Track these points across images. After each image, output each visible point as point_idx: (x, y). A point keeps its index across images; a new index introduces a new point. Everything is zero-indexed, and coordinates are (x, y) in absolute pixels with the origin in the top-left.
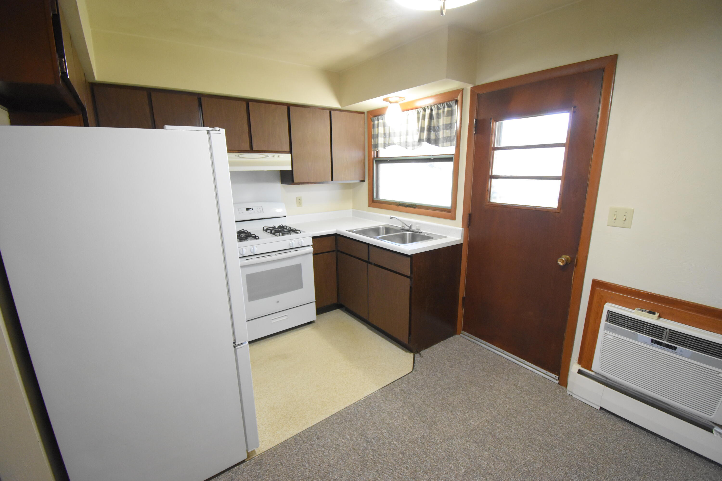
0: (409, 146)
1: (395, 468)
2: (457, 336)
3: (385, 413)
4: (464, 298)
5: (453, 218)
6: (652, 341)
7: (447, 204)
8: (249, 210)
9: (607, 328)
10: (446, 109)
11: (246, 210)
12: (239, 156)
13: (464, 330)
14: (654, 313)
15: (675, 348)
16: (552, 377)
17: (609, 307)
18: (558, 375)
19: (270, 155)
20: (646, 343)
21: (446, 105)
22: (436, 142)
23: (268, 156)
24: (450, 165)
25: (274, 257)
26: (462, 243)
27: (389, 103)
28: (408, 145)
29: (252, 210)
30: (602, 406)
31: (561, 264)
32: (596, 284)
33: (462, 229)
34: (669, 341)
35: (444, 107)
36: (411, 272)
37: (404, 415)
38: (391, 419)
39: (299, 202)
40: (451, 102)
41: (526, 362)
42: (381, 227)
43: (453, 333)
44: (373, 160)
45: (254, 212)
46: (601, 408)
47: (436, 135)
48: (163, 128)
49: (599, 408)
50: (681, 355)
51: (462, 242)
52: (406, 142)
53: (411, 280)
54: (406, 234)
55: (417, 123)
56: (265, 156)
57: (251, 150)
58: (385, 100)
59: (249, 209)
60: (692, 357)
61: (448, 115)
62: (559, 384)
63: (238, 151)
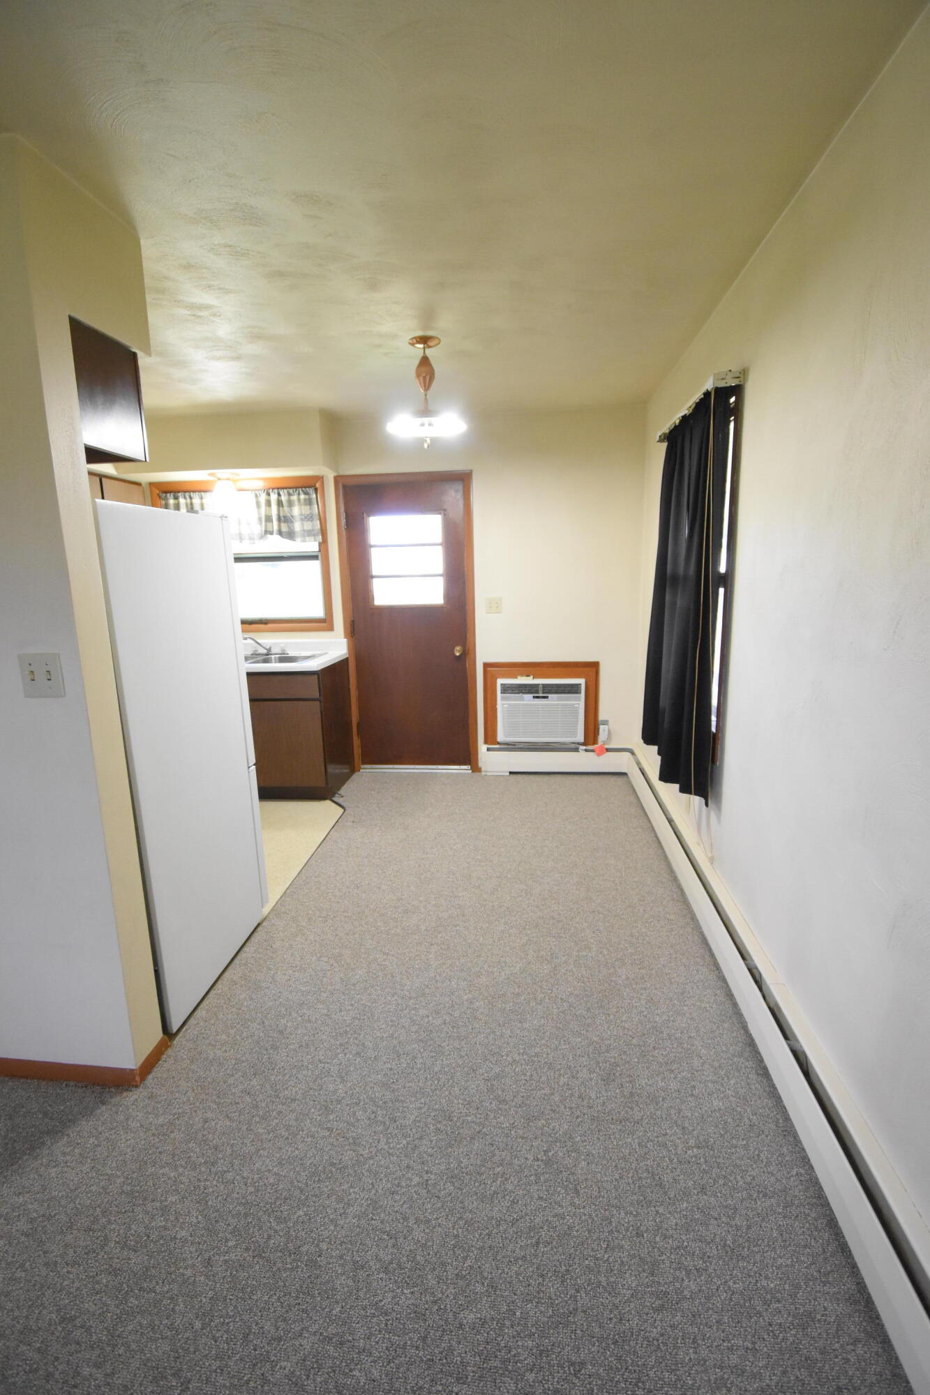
0: (244, 539)
2: (356, 773)
4: (358, 725)
5: (331, 628)
6: (534, 697)
7: (319, 613)
9: (503, 699)
10: (302, 497)
13: (364, 763)
14: (529, 676)
15: (547, 697)
16: (464, 769)
17: (500, 681)
18: (470, 764)
20: (530, 701)
21: (301, 491)
22: (290, 535)
24: (316, 565)
26: (347, 658)
28: (243, 537)
30: (511, 771)
31: (458, 654)
32: (486, 665)
33: (346, 640)
34: (543, 693)
35: (299, 494)
36: (320, 695)
40: (307, 489)
41: (440, 767)
43: (353, 770)
46: (511, 773)
47: (289, 527)
49: (508, 774)
50: (552, 701)
51: (347, 656)
52: (240, 534)
53: (320, 702)
54: (271, 658)
55: (256, 510)
58: (210, 475)
60: (559, 699)
61: (306, 504)
62: (472, 772)
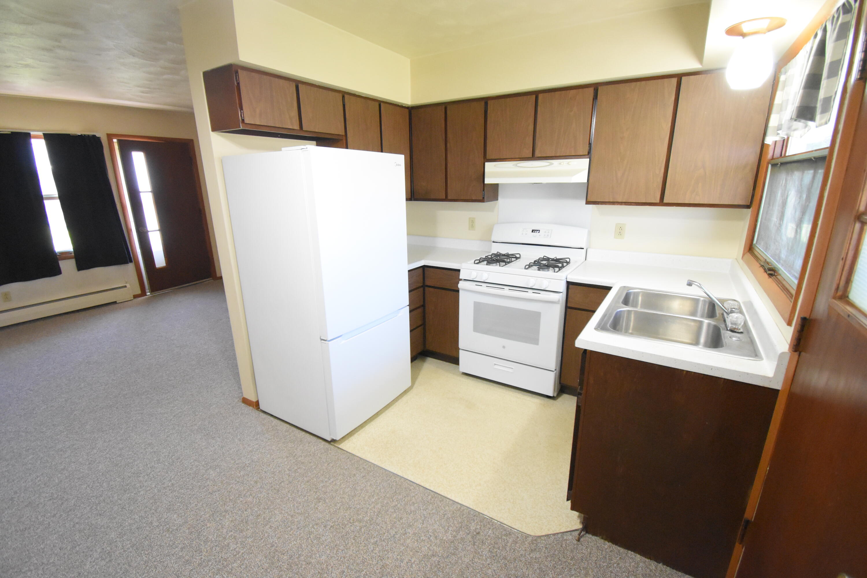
1: (340, 559)
3: (423, 524)
4: (748, 523)
8: (534, 232)
11: (531, 231)
12: (517, 165)
19: (555, 162)
23: (552, 164)
25: (506, 291)
27: (741, 37)
29: (539, 232)
37: (428, 548)
38: (414, 534)
39: (620, 231)
42: (702, 299)
44: (768, 163)
45: (540, 235)
48: (281, 150)
56: (548, 164)
57: (533, 157)
59: (535, 230)
63: (519, 159)
